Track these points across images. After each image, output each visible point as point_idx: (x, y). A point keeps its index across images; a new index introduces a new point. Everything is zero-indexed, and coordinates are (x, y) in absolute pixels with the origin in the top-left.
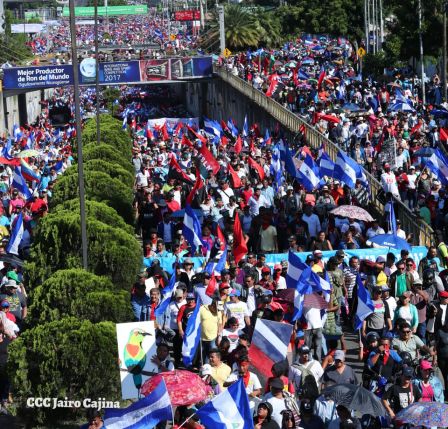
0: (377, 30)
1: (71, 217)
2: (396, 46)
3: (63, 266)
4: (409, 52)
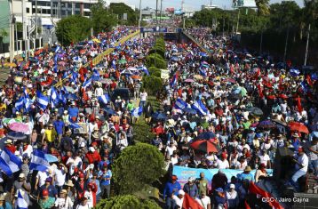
0: (215, 26)
4: (221, 30)
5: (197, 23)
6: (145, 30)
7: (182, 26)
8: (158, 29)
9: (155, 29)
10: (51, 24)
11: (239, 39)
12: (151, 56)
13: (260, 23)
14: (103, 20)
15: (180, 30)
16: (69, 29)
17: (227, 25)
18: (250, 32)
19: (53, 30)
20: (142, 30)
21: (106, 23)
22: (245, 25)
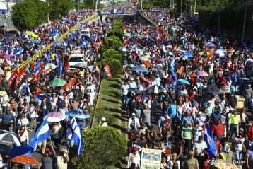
0: (172, 6)
1: (111, 39)
2: (176, 9)
3: (109, 48)
4: (179, 11)
5: (155, 5)
6: (102, 12)
7: (140, 8)
8: (115, 11)
9: (112, 12)
10: (5, 8)
11: (197, 19)
12: (109, 39)
13: (218, 3)
14: (60, 4)
15: (138, 12)
16: (25, 14)
17: (184, 6)
18: (208, 12)
19: (8, 14)
20: (99, 12)
21: (62, 7)
22: (203, 4)
